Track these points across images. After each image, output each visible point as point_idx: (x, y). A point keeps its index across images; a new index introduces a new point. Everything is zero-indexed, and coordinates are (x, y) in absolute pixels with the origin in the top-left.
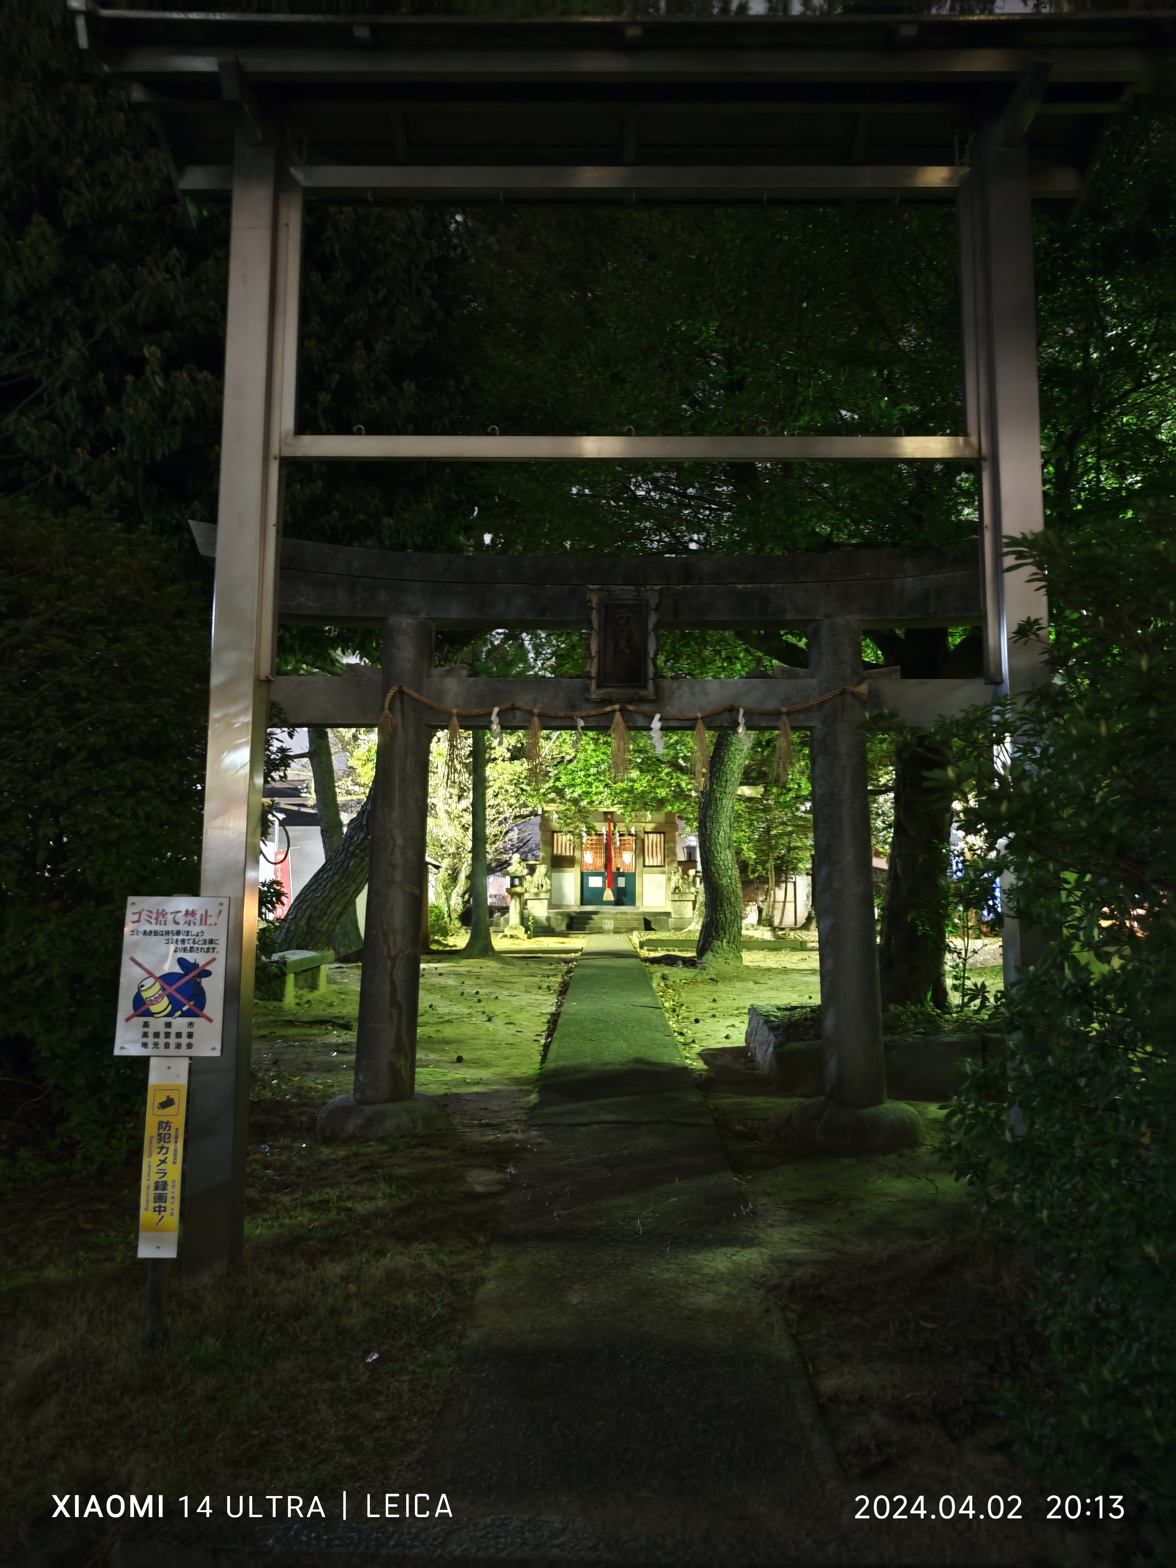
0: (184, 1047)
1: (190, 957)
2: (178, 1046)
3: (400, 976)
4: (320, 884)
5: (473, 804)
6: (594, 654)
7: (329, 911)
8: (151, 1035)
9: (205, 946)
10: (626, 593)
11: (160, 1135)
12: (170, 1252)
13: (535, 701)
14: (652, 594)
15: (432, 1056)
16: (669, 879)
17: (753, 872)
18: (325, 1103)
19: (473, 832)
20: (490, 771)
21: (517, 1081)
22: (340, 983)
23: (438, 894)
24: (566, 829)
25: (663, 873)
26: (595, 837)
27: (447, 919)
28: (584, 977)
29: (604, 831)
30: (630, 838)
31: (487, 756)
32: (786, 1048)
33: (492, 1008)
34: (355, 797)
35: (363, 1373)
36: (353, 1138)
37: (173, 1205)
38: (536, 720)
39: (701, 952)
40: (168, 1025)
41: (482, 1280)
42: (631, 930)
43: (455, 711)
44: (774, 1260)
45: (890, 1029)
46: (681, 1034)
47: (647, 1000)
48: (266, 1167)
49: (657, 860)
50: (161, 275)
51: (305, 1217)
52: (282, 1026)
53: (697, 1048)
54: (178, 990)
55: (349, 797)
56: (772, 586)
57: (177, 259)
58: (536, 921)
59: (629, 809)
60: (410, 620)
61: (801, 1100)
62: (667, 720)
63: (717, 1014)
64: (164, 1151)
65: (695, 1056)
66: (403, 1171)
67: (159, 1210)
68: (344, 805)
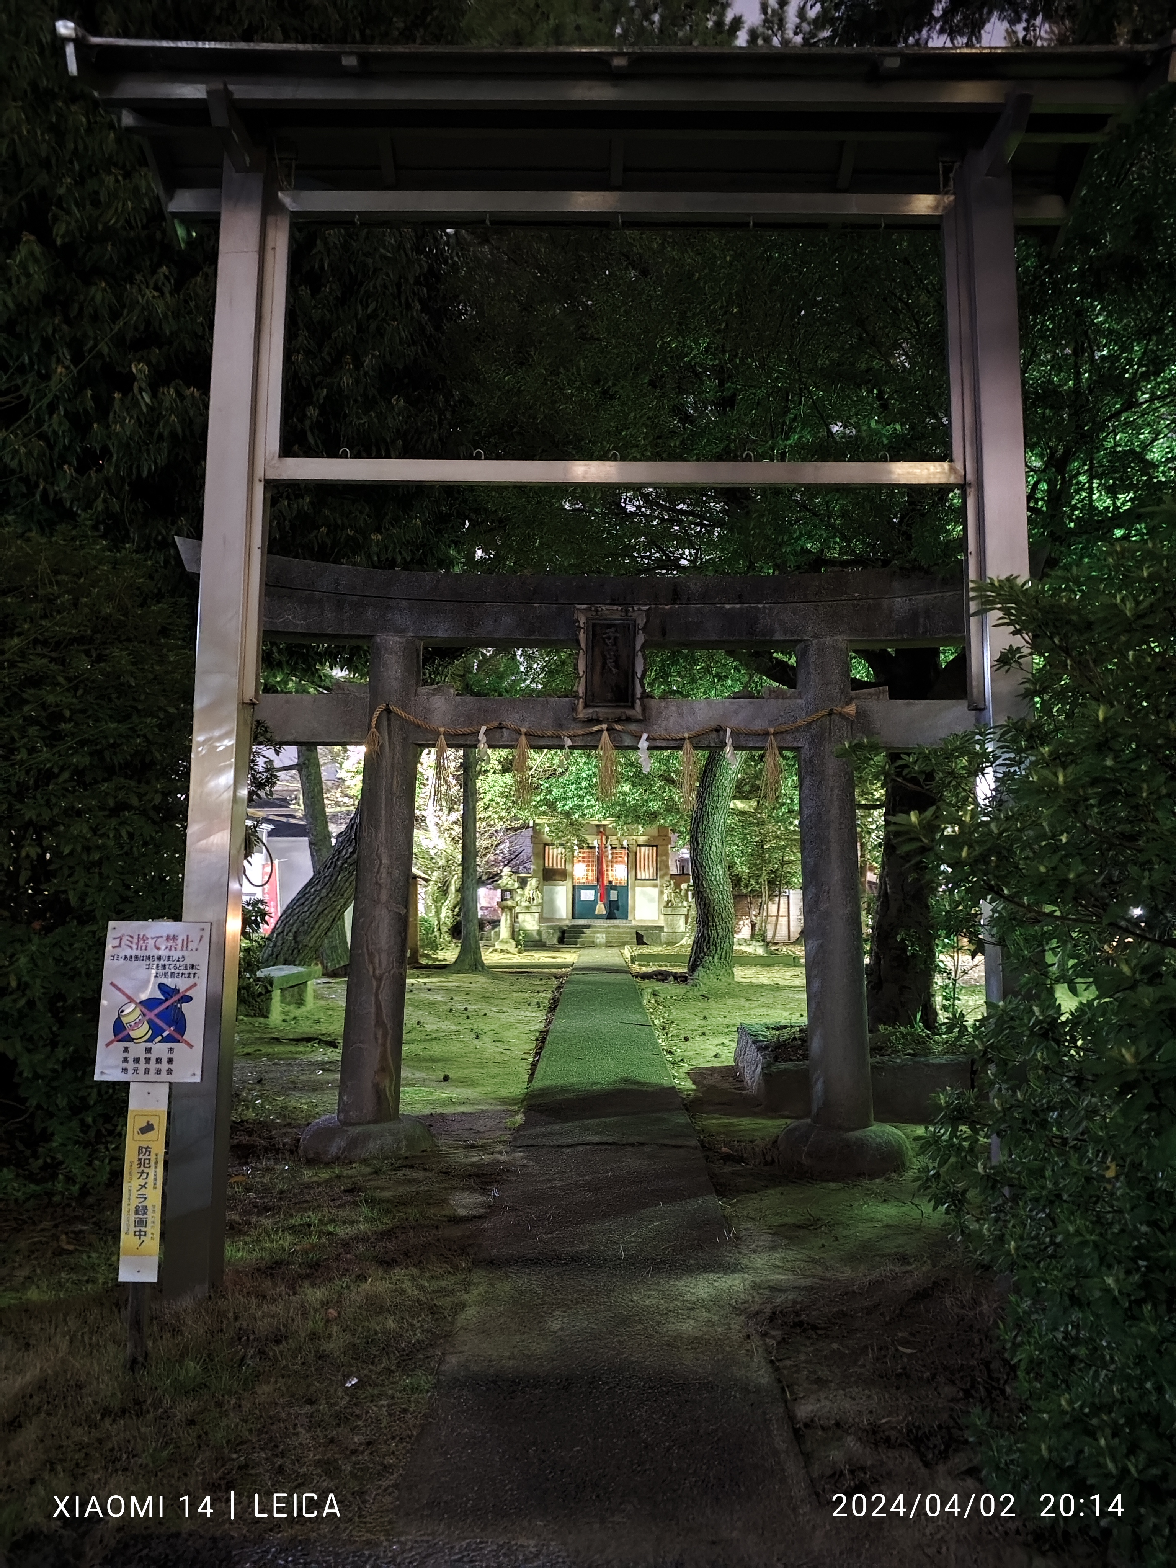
0: (164, 1072)
1: (169, 982)
2: (158, 1072)
3: (385, 996)
4: (308, 898)
5: (463, 817)
6: (581, 673)
7: (317, 926)
8: (131, 1060)
9: (186, 972)
10: (612, 612)
11: (140, 1160)
12: (151, 1276)
13: (523, 720)
14: (640, 614)
15: (419, 1075)
16: (661, 893)
17: (746, 886)
18: (309, 1124)
19: (463, 844)
20: (479, 783)
21: (503, 1101)
22: (327, 999)
23: (427, 908)
24: (557, 842)
25: (655, 886)
26: (587, 850)
27: (436, 933)
28: (572, 993)
29: (595, 844)
30: (623, 851)
31: (478, 768)
32: (774, 1069)
33: (481, 1026)
34: (344, 809)
35: (343, 1398)
36: (336, 1160)
37: (154, 1229)
38: (523, 738)
39: (693, 968)
40: (149, 1050)
41: (463, 1306)
42: (623, 944)
43: (442, 730)
44: (756, 1287)
45: (877, 1050)
46: (670, 1052)
47: (637, 1017)
48: (248, 1190)
49: (648, 873)
50: (149, 293)
51: (286, 1241)
52: (268, 1043)
53: (686, 1068)
54: (157, 1015)
55: (338, 809)
56: (760, 606)
57: (166, 277)
58: (526, 934)
59: (621, 822)
60: (397, 639)
61: (789, 1121)
62: (655, 739)
63: (707, 1032)
64: (144, 1176)
65: (683, 1075)
66: (387, 1194)
67: (140, 1234)
68: (334, 816)
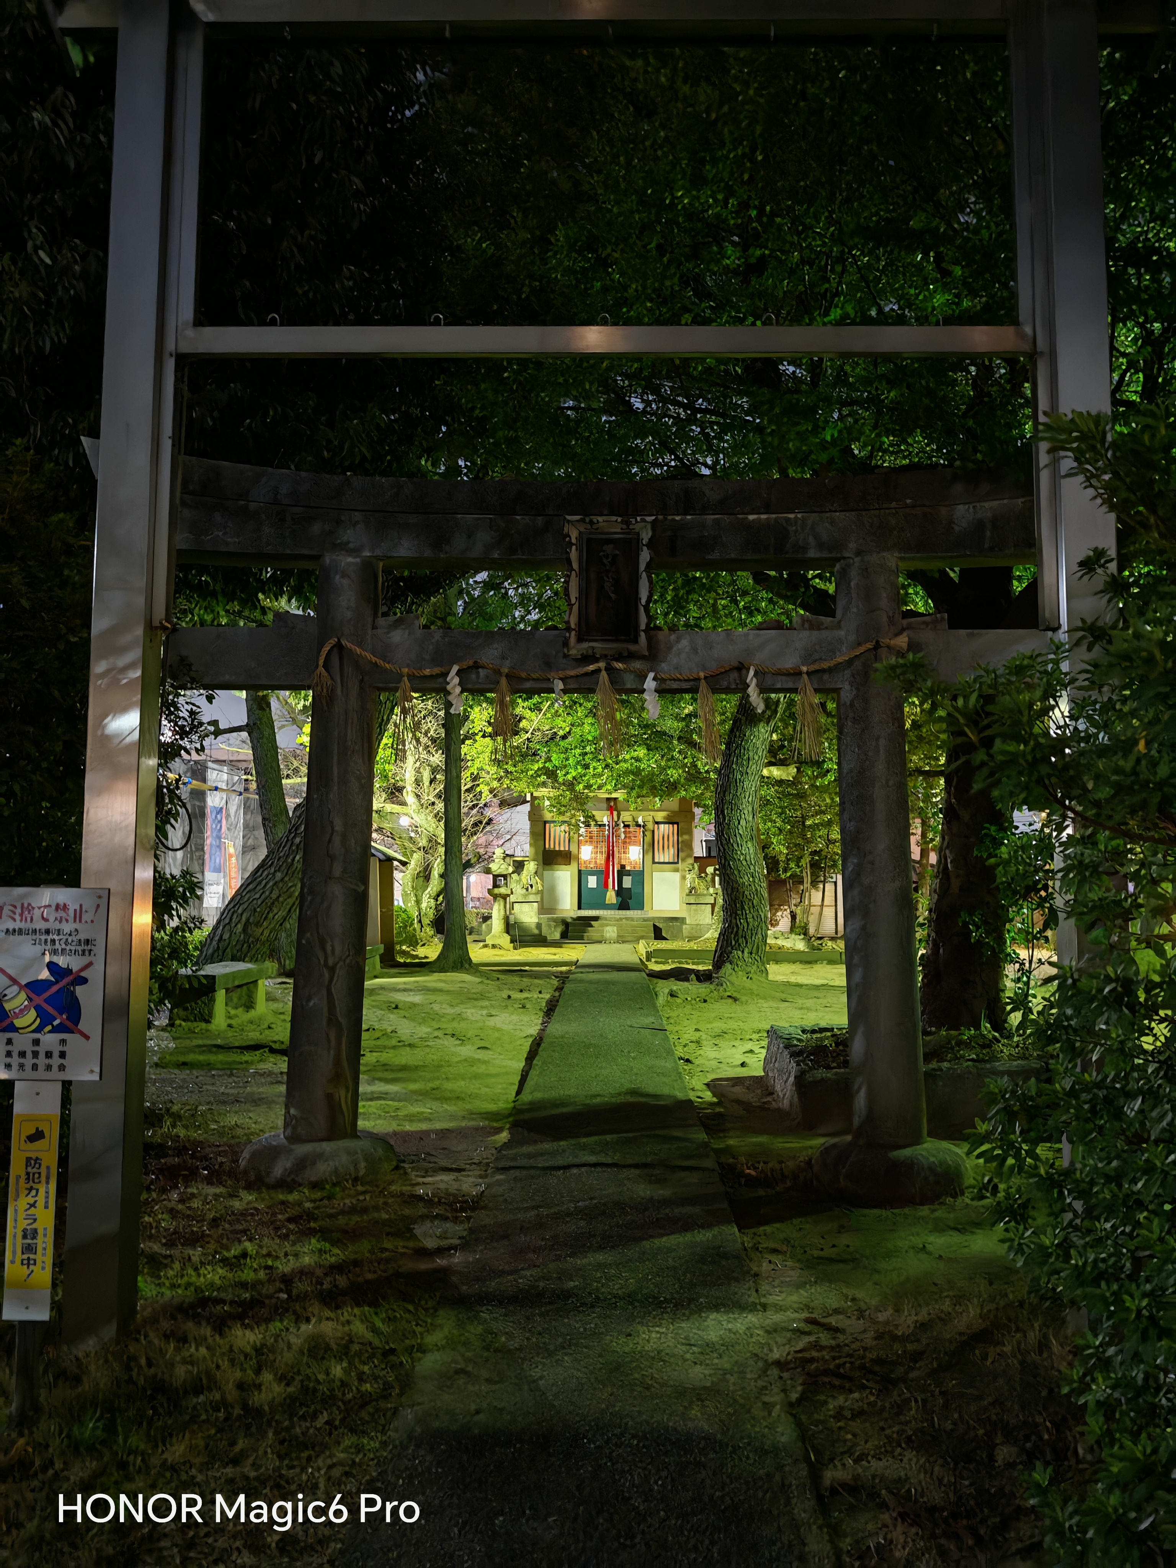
0: (55, 1068)
1: (61, 961)
2: (49, 1068)
3: (340, 988)
4: (260, 883)
5: (445, 788)
6: (573, 601)
7: (271, 915)
8: (15, 1054)
9: (80, 948)
10: (612, 525)
11: (28, 1173)
12: (41, 1314)
13: (502, 658)
14: (644, 526)
16: (684, 878)
17: (785, 870)
18: (250, 1142)
19: (447, 821)
20: (467, 749)
21: (487, 1116)
22: (281, 1002)
23: (405, 895)
24: (561, 818)
25: (677, 870)
26: (595, 829)
27: (416, 926)
28: (574, 994)
29: (605, 821)
30: (638, 830)
32: (809, 1077)
36: (280, 1184)
37: (45, 1256)
38: (504, 681)
39: (718, 964)
40: (36, 1042)
41: (424, 1350)
42: (638, 939)
43: (405, 670)
45: (933, 1055)
47: (649, 1020)
49: (668, 855)
51: (216, 1275)
53: (706, 1078)
54: (46, 1001)
58: (524, 928)
59: (634, 794)
60: (350, 559)
61: (823, 1140)
62: (663, 680)
64: (33, 1193)
65: (702, 1087)
67: (28, 1263)
